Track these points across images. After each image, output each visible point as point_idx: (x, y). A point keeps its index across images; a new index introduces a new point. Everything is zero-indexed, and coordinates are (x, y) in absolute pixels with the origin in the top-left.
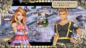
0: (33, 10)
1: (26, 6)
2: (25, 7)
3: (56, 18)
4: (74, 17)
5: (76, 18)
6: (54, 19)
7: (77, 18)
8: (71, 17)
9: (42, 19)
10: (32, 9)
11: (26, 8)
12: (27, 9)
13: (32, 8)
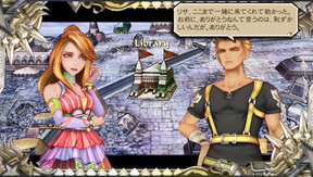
0: (121, 35)
1: (93, 23)
2: (91, 27)
3: (204, 65)
4: (270, 62)
5: (276, 68)
6: (195, 71)
7: (281, 68)
8: (257, 64)
9: (151, 69)
10: (115, 32)
11: (93, 31)
12: (98, 32)
13: (118, 30)
